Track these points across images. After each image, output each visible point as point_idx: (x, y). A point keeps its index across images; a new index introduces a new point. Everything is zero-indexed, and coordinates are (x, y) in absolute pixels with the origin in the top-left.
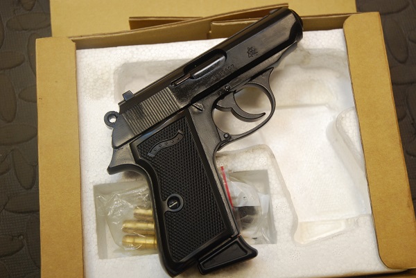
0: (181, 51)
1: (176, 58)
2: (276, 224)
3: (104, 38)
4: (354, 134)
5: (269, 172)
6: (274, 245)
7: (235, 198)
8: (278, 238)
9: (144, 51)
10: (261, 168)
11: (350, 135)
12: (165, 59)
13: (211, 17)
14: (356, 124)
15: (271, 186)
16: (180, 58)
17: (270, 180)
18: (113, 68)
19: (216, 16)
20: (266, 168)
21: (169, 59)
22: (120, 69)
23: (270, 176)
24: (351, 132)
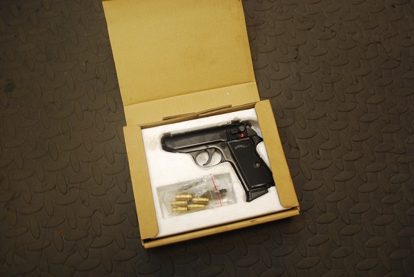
0: (186, 125)
6: (237, 204)
7: (217, 186)
9: (170, 127)
10: (227, 172)
12: (180, 130)
20: (229, 172)
24: (263, 152)
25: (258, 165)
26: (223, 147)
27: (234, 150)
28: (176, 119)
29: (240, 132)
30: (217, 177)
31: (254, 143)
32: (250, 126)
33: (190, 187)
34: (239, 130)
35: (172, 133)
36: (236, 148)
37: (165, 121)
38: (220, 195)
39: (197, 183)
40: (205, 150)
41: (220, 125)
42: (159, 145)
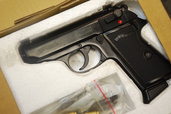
0: (47, 24)
1: (47, 29)
2: (132, 99)
3: (3, 33)
4: (154, 38)
5: (118, 73)
6: (135, 110)
7: (106, 94)
8: (136, 106)
9: (27, 31)
10: (114, 73)
11: (152, 39)
12: (40, 32)
13: (59, 5)
14: (152, 32)
15: (122, 80)
16: (48, 28)
17: (120, 77)
18: (14, 46)
19: (62, 3)
20: (116, 72)
21: (42, 31)
22: (17, 45)
23: (119, 75)
24: (151, 37)
25: (148, 55)
26: (100, 42)
27: (115, 42)
28: (32, 19)
29: (117, 19)
30: (103, 81)
31: (137, 28)
32: (126, 8)
33: (72, 102)
34: (114, 15)
35: (31, 39)
36: (117, 39)
37: (19, 25)
38: (112, 104)
39: (80, 96)
40: (78, 51)
41: (90, 15)
42: (18, 57)
